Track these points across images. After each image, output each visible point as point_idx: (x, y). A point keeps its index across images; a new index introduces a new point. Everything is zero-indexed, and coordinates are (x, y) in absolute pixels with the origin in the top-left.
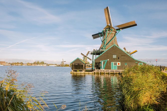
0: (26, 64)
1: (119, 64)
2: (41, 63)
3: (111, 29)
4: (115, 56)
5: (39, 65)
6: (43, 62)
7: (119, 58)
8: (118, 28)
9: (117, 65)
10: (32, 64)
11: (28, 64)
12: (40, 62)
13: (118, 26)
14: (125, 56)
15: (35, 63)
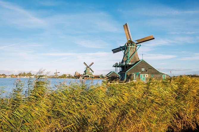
0: (10, 76)
1: (147, 76)
2: (28, 74)
3: (133, 44)
4: (143, 69)
5: (25, 77)
6: (30, 73)
7: (146, 71)
8: (137, 42)
9: (146, 77)
10: (17, 76)
11: (12, 76)
12: (26, 73)
13: (137, 41)
14: (151, 69)
15: (20, 75)
